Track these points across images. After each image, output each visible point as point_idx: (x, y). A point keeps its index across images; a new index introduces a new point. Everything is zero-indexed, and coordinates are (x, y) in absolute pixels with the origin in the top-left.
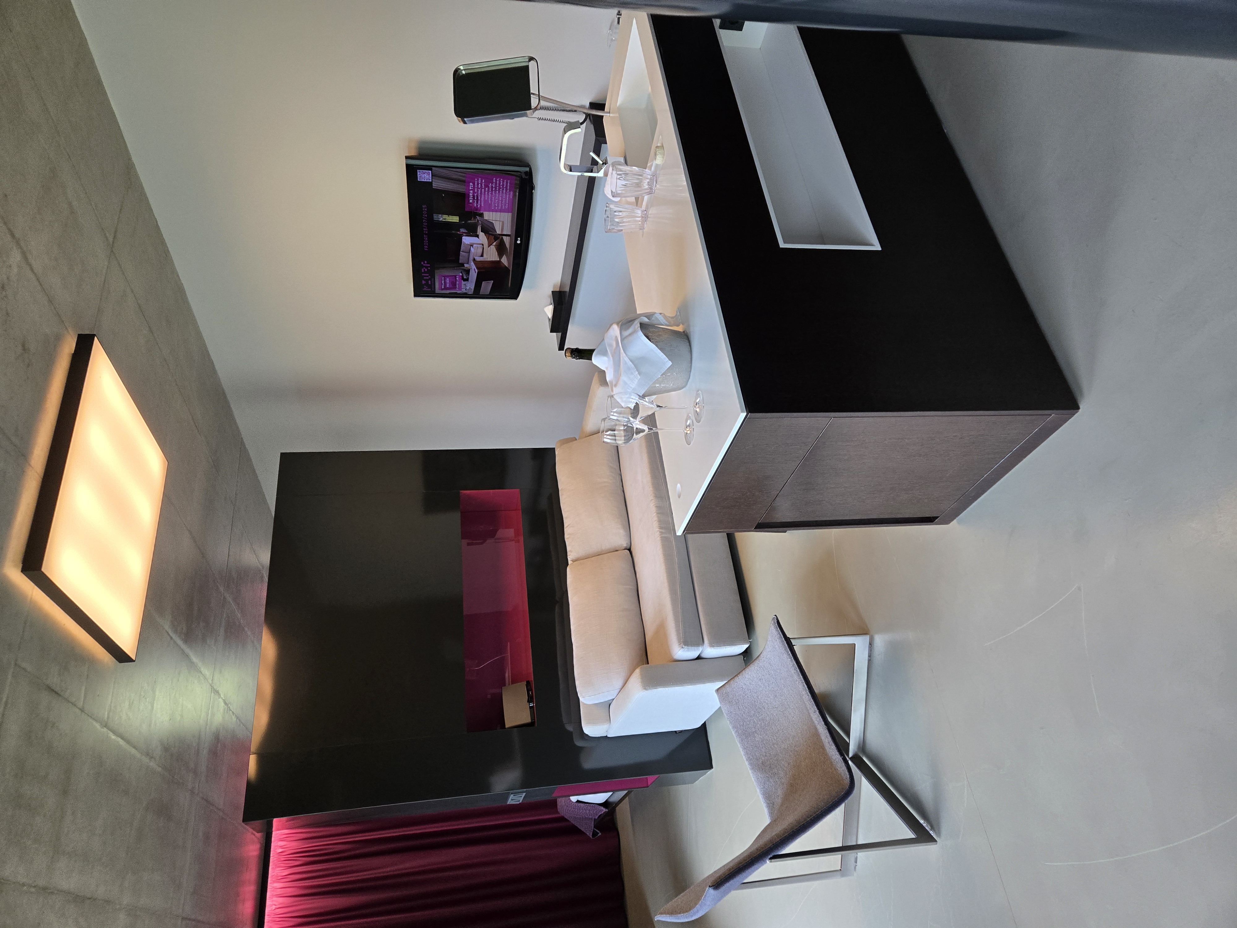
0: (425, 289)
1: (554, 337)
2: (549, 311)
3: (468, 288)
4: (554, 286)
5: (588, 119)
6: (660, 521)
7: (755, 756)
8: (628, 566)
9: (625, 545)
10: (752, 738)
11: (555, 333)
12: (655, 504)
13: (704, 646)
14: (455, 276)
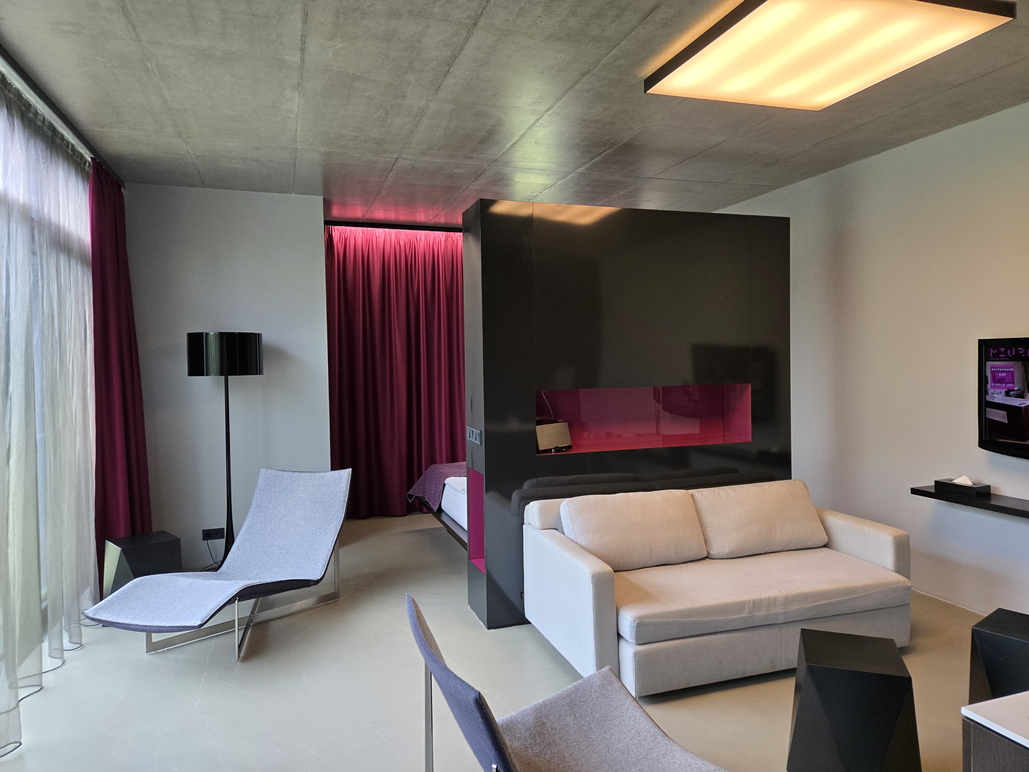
0: (992, 351)
1: (928, 483)
2: (963, 480)
3: (995, 395)
4: (996, 488)
6: (761, 601)
7: (550, 714)
8: (693, 556)
9: (712, 553)
10: (569, 711)
11: (934, 484)
12: (778, 596)
13: (635, 646)
14: (1013, 383)
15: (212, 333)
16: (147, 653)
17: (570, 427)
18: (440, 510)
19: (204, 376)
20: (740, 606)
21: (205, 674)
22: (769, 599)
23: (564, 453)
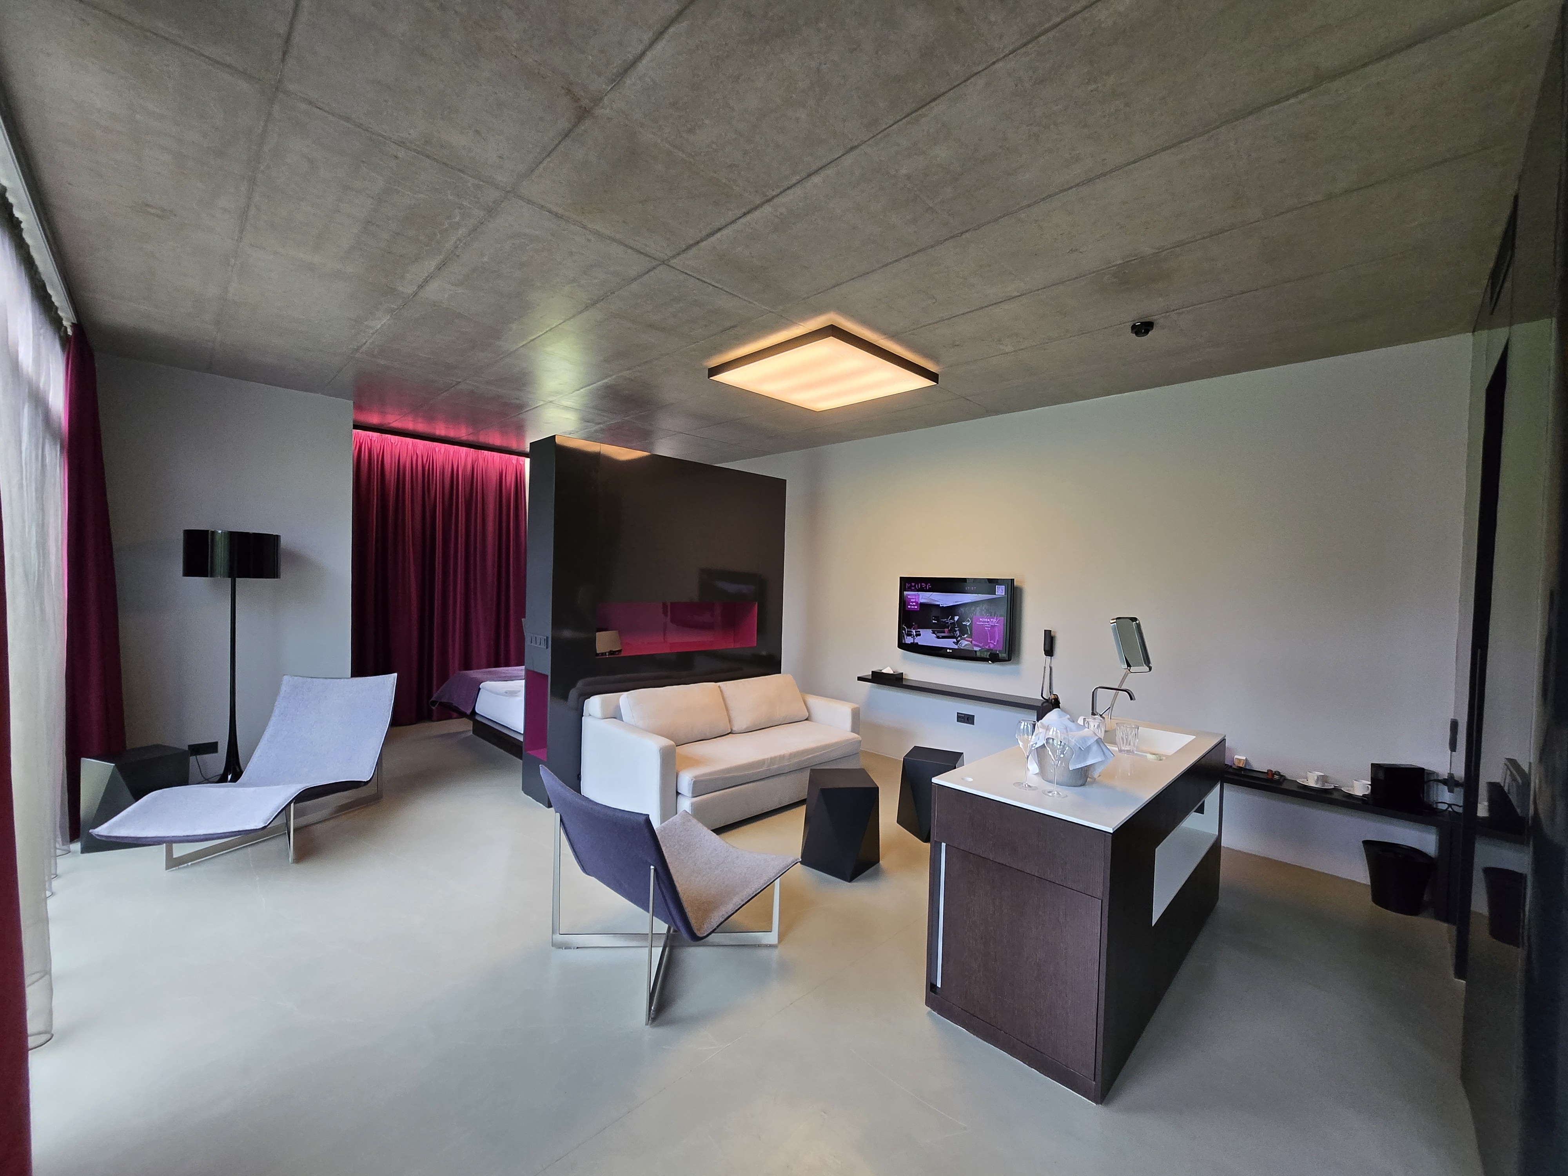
0: (907, 584)
1: (868, 673)
2: (888, 670)
4: (907, 675)
5: (1045, 701)
6: (775, 757)
8: (721, 732)
9: (734, 729)
11: (871, 674)
13: (690, 798)
15: (220, 532)
16: (166, 869)
17: (620, 633)
18: (474, 713)
19: (207, 576)
20: (761, 763)
21: (258, 879)
22: (780, 756)
23: (617, 656)
